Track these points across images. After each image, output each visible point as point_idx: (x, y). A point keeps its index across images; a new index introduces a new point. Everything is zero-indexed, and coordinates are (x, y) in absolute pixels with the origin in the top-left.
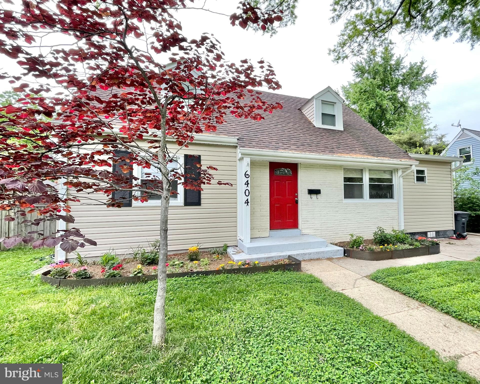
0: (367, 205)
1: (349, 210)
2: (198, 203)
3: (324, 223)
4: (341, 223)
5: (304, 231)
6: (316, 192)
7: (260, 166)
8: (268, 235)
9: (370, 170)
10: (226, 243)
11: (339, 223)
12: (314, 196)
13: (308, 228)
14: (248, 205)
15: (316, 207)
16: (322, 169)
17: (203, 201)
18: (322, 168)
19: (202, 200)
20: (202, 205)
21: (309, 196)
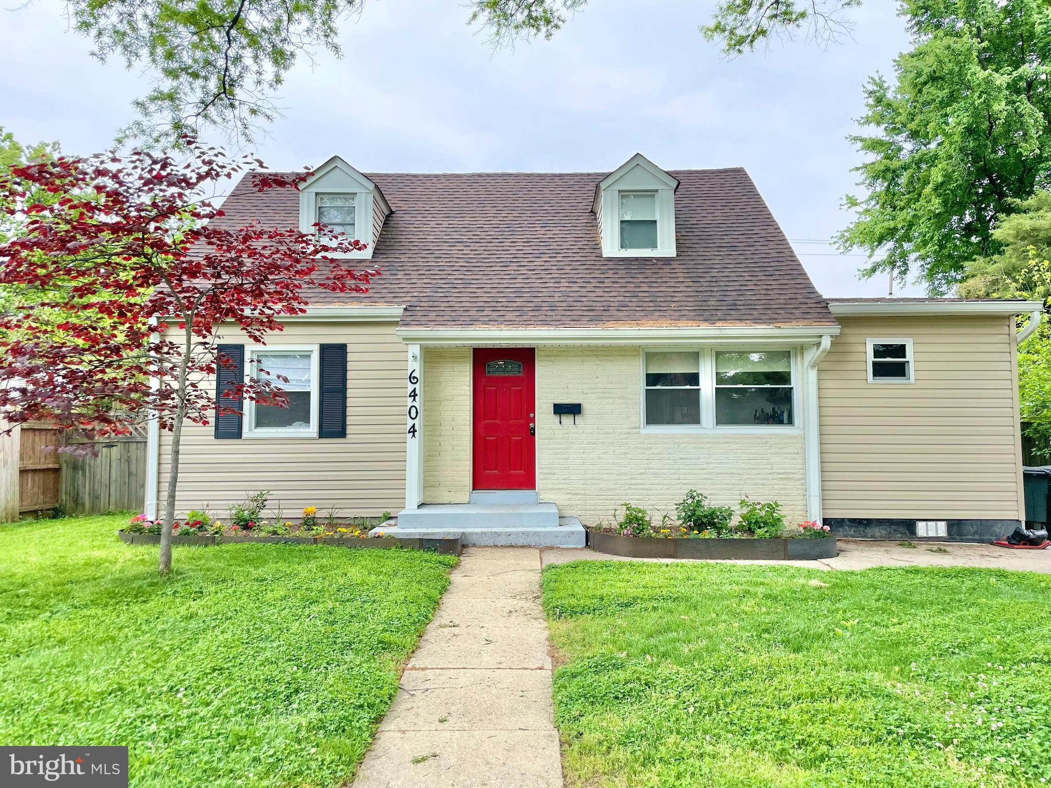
0: (706, 440)
1: (656, 451)
2: (341, 433)
3: (592, 479)
4: (634, 482)
5: (545, 496)
6: (574, 410)
7: (453, 357)
8: (466, 500)
9: (718, 354)
10: (389, 510)
11: (629, 482)
12: (567, 420)
13: (552, 489)
14: (414, 435)
15: (571, 443)
16: (589, 358)
17: (349, 430)
18: (589, 355)
19: (348, 427)
20: (348, 436)
21: (556, 418)
